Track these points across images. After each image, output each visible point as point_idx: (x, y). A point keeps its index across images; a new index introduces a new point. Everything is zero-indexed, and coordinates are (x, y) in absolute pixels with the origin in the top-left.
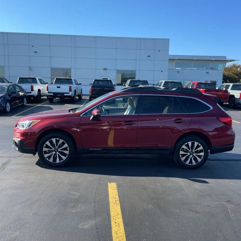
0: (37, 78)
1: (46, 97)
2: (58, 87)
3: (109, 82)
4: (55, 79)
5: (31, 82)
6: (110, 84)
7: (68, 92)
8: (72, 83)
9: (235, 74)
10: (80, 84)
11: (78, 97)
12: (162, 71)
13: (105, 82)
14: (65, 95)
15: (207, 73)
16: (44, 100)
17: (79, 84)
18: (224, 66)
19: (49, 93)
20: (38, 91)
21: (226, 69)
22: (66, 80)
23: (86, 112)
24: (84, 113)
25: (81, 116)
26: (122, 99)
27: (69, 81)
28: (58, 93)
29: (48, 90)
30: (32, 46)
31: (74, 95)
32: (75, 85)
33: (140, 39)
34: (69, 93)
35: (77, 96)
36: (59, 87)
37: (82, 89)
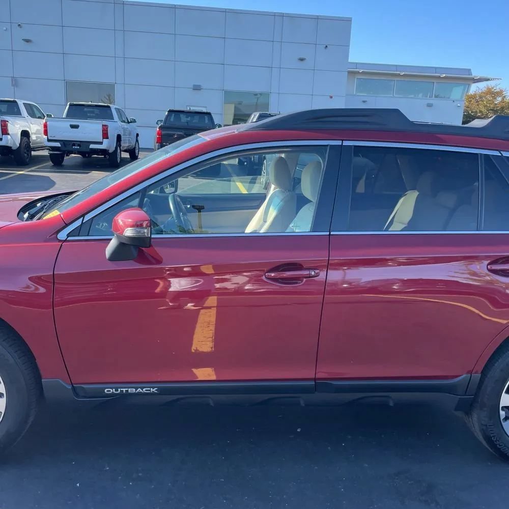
0: (21, 103)
1: (46, 153)
2: (73, 127)
3: (206, 117)
4: (68, 106)
5: (5, 110)
6: (207, 121)
7: (100, 138)
8: (111, 117)
9: (491, 110)
10: (134, 121)
11: (128, 154)
12: (331, 97)
13: (197, 117)
14: (92, 146)
15: (430, 105)
16: (39, 160)
17: (131, 122)
18: (466, 91)
19: (49, 140)
20: (21, 136)
21: (471, 98)
22: (96, 111)
23: (88, 217)
24: (78, 223)
25: (62, 235)
26: (235, 161)
27: (103, 112)
28: (73, 143)
29: (46, 133)
30: (19, 25)
31: (116, 148)
32: (120, 124)
33: (282, 15)
34: (101, 143)
35: (125, 151)
36: (76, 127)
37: (137, 135)
